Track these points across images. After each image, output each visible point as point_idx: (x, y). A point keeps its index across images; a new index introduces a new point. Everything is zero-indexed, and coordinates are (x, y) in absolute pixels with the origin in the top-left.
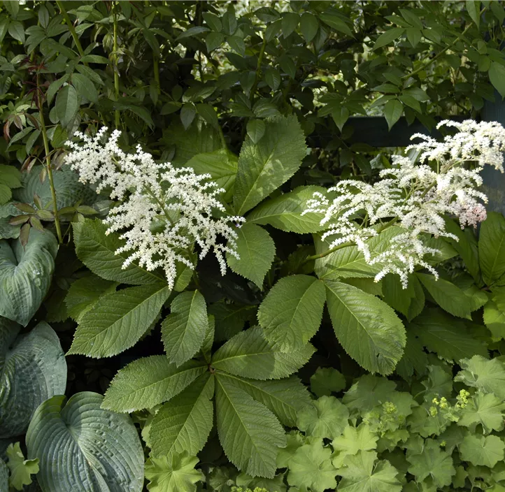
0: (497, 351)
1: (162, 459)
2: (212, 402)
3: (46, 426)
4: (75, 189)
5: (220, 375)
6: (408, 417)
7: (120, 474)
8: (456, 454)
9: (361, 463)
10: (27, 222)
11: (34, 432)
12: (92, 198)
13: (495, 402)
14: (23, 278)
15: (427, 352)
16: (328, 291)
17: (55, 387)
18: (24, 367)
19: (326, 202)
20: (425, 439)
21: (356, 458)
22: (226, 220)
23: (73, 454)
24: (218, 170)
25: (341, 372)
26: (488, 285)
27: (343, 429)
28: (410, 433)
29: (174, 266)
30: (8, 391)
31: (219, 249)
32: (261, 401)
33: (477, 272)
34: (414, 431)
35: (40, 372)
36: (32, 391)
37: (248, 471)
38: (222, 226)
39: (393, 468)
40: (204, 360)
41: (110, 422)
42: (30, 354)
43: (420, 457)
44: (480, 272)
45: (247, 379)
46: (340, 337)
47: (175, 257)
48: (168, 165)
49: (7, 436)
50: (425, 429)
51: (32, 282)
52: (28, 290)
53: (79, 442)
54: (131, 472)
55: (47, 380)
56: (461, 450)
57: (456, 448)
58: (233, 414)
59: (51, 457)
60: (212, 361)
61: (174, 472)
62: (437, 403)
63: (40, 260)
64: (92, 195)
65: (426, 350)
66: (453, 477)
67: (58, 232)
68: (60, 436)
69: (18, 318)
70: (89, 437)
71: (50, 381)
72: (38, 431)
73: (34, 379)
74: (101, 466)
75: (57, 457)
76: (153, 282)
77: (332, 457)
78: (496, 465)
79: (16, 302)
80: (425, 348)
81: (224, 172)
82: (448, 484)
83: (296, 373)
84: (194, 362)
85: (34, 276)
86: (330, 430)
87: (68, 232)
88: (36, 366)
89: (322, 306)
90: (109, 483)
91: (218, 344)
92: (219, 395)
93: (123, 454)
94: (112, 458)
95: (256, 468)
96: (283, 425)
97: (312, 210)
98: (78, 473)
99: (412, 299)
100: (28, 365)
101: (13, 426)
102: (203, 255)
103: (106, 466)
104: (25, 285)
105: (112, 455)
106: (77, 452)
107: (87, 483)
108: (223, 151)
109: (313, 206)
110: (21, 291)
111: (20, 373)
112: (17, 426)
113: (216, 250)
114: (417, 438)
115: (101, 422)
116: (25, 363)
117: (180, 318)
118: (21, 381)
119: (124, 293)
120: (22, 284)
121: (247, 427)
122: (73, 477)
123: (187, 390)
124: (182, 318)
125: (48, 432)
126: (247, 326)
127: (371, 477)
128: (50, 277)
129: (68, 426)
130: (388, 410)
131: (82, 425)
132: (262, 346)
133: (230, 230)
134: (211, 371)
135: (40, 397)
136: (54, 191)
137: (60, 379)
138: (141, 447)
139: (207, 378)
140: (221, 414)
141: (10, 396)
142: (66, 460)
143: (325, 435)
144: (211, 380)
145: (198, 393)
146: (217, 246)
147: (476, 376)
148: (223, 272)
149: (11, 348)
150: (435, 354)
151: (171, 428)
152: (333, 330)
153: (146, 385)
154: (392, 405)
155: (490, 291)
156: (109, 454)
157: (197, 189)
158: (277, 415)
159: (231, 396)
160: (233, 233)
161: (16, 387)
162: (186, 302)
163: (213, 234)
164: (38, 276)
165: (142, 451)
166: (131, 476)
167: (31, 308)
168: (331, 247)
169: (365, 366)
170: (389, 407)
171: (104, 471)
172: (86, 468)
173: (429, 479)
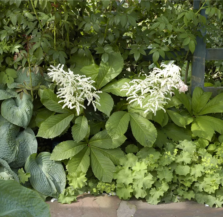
0: (195, 139)
1: (73, 174)
2: (89, 157)
3: (31, 164)
4: (38, 78)
5: (92, 147)
6: (159, 160)
7: (57, 180)
8: (174, 172)
9: (141, 174)
10: (22, 91)
11: (27, 166)
12: (45, 82)
13: (188, 154)
14: (23, 112)
15: (168, 139)
16: (131, 117)
17: (33, 150)
18: (22, 143)
19: (129, 86)
20: (164, 167)
21: (139, 172)
22: (96, 92)
23: (41, 173)
24: (92, 72)
25: (137, 146)
26: (195, 115)
27: (135, 164)
28: (159, 165)
29: (79, 108)
30: (18, 151)
31: (94, 102)
32: (107, 156)
33: (191, 110)
34: (160, 164)
35: (27, 145)
36: (25, 152)
37: (102, 181)
38: (94, 94)
39: (151, 175)
40: (86, 142)
41: (53, 163)
42: (24, 139)
43: (161, 172)
44: (192, 110)
45: (102, 148)
46: (134, 134)
47: (79, 105)
48: (78, 75)
49: (17, 167)
50: (164, 163)
51: (27, 113)
52: (26, 116)
53: (42, 170)
54: (61, 180)
55: (30, 148)
56: (176, 171)
57: (174, 170)
58: (97, 161)
59: (34, 174)
60: (89, 142)
61: (77, 178)
62: (167, 153)
63: (28, 105)
64: (44, 81)
65: (168, 138)
66: (172, 179)
67: (32, 94)
68: (36, 167)
69: (23, 126)
70: (46, 168)
71: (31, 148)
72: (29, 165)
73: (26, 147)
74: (51, 177)
75: (35, 174)
76: (67, 113)
77: (132, 173)
78: (187, 175)
79: (22, 120)
80: (168, 137)
81: (94, 72)
82: (171, 181)
83: (119, 147)
84: (82, 142)
85: (27, 111)
86: (131, 164)
87: (36, 94)
88: (26, 143)
89: (128, 123)
90: (54, 183)
91: (91, 136)
92: (92, 154)
93: (58, 174)
94: (54, 175)
95: (105, 180)
96: (115, 165)
97: (124, 89)
98: (43, 179)
99: (163, 119)
100: (23, 142)
101: (20, 163)
102: (88, 104)
103: (52, 177)
104: (24, 114)
105: (54, 174)
106: (42, 173)
107: (47, 183)
108: (94, 65)
109: (124, 88)
110: (23, 117)
111: (21, 145)
112: (21, 163)
113: (93, 103)
114: (161, 166)
115: (50, 162)
116: (22, 142)
117: (78, 126)
118: (21, 148)
119: (57, 116)
120: (23, 114)
121: (102, 165)
122: (42, 181)
123: (80, 152)
124: (79, 126)
125: (32, 166)
126: (101, 130)
127: (144, 178)
128: (32, 110)
129: (38, 164)
130: (151, 156)
131: (43, 164)
132: (107, 137)
133: (97, 96)
134: (89, 145)
135: (28, 154)
136: (31, 79)
137: (35, 147)
138: (64, 171)
139: (87, 148)
140: (92, 161)
141: (19, 153)
142: (39, 175)
143: (129, 166)
144: (89, 149)
145: (84, 153)
146: (93, 101)
147: (184, 146)
148: (95, 110)
149: (16, 137)
150: (172, 139)
151: (75, 165)
152: (132, 131)
153: (65, 151)
154: (152, 155)
155: (195, 117)
156: (53, 174)
157: (87, 82)
158: (112, 161)
159: (96, 154)
160: (98, 97)
161: (20, 150)
162: (80, 120)
163: (92, 97)
164: (29, 111)
165: (65, 173)
166: (61, 181)
167: (27, 122)
168: (130, 103)
169: (142, 144)
170: (151, 155)
171: (52, 179)
172: (46, 178)
173: (164, 179)
